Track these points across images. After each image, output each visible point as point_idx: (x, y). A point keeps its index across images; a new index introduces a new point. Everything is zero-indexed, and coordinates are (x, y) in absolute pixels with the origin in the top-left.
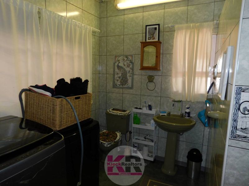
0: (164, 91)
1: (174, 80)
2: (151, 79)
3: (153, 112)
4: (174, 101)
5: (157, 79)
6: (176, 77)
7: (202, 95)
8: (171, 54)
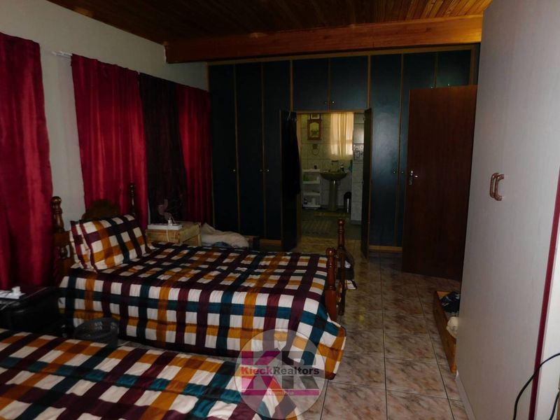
0: (325, 154)
1: (332, 146)
2: (315, 147)
3: (318, 170)
4: (333, 161)
5: (320, 147)
6: (333, 144)
7: (350, 156)
8: (329, 128)
